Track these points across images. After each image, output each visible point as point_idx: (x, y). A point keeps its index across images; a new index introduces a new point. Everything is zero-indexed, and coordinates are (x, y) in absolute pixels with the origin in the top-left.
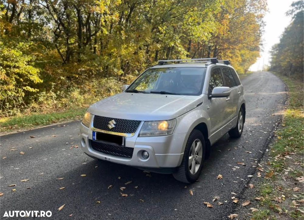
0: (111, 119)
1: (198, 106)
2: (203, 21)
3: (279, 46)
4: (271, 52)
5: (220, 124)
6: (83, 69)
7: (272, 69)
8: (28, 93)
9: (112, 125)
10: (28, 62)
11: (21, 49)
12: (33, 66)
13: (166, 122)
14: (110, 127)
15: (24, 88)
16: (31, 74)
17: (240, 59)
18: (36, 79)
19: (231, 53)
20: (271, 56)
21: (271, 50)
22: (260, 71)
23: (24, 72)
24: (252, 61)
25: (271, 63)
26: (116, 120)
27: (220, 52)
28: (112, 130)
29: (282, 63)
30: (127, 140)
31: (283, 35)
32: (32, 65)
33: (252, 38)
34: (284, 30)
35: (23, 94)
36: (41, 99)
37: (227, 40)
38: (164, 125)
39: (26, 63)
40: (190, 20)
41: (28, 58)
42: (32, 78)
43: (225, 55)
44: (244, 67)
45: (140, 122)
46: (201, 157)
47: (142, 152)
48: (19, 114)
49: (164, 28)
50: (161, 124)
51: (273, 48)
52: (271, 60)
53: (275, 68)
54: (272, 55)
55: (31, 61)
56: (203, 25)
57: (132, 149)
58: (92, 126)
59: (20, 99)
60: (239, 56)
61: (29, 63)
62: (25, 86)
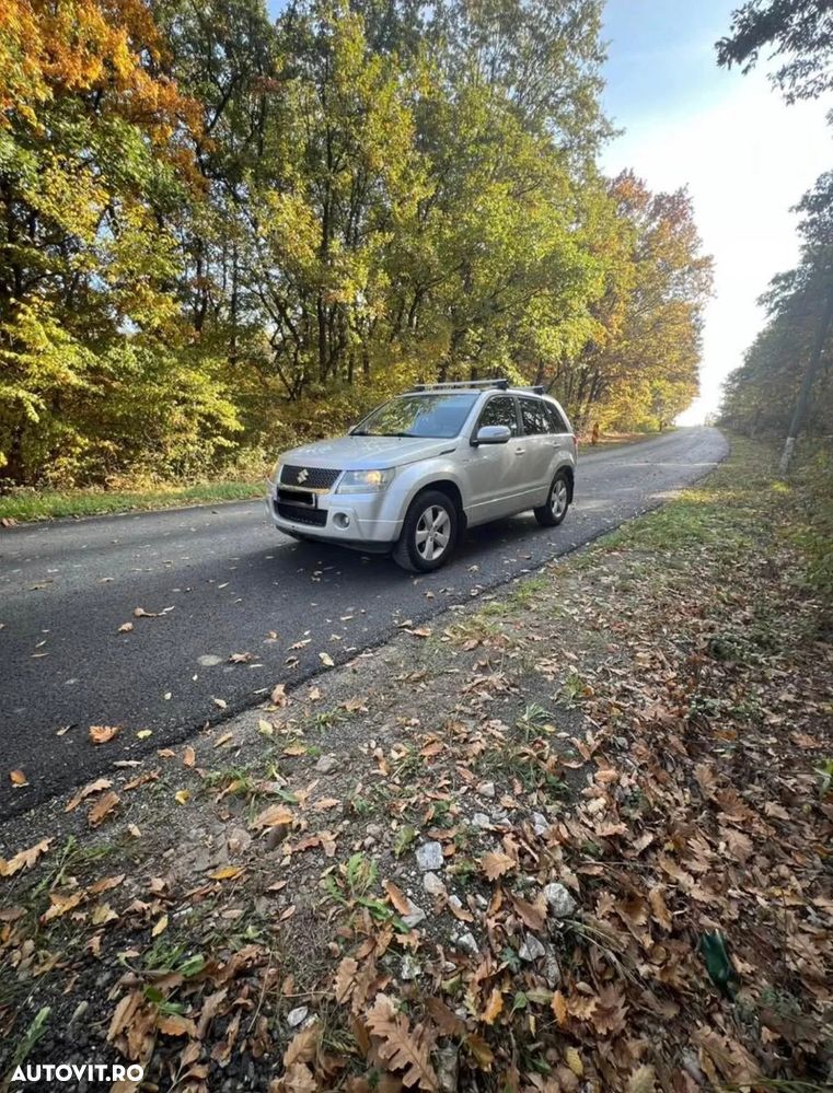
0: (302, 469)
1: (443, 453)
2: (566, 316)
3: (741, 372)
4: (725, 386)
5: (498, 493)
6: (324, 411)
7: (722, 423)
8: (220, 449)
9: (302, 477)
10: (220, 393)
11: (209, 371)
12: (230, 402)
13: (378, 473)
14: (300, 480)
15: (215, 440)
16: (224, 415)
17: (649, 398)
18: (234, 424)
19: (632, 386)
20: (724, 395)
21: (724, 382)
22: (700, 426)
23: (212, 410)
24: (680, 405)
25: (723, 408)
26: (309, 470)
27: (608, 384)
28: (303, 484)
29: (741, 409)
30: (320, 499)
31: (753, 349)
32: (227, 399)
33: (676, 355)
34: (755, 338)
35: (213, 451)
36: (242, 460)
37: (618, 357)
38: (375, 477)
39: (216, 395)
40: (536, 315)
41: (220, 387)
42: (225, 422)
43: (618, 390)
44: (661, 415)
45: (341, 471)
46: (448, 537)
47: (341, 517)
48: (204, 482)
49: (479, 331)
50: (370, 475)
51: (732, 378)
52: (723, 403)
53: (728, 422)
54: (727, 393)
55: (226, 392)
56: (565, 325)
57: (325, 512)
58: (279, 480)
59: (207, 458)
60: (648, 392)
61: (222, 395)
62: (216, 436)
